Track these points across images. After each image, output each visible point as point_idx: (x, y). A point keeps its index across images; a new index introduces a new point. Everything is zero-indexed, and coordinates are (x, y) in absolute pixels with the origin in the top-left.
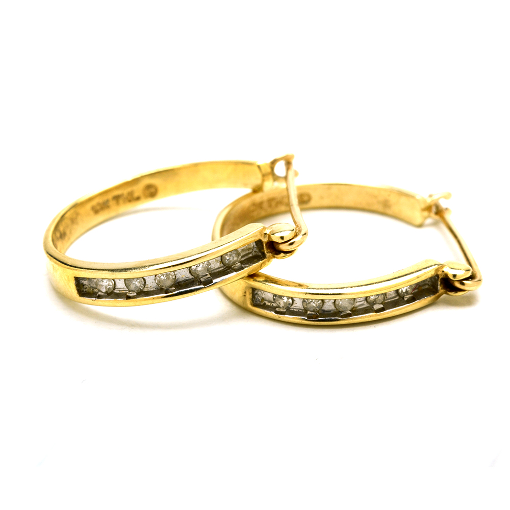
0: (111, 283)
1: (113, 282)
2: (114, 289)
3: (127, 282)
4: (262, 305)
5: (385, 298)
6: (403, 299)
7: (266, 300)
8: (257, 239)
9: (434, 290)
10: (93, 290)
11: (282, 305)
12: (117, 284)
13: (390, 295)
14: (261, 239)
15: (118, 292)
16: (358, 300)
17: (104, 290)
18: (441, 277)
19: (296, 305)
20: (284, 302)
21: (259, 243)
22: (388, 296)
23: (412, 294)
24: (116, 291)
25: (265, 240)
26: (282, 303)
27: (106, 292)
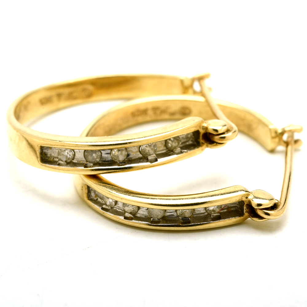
0: (71, 153)
1: (74, 153)
2: (73, 159)
3: (86, 154)
4: (94, 200)
5: (194, 213)
6: (210, 216)
7: (98, 197)
8: (196, 129)
9: (241, 213)
10: (53, 159)
11: (108, 203)
12: (77, 155)
13: (199, 211)
14: (200, 130)
15: (76, 162)
16: (168, 211)
17: (64, 159)
18: (246, 203)
19: (118, 205)
20: (110, 202)
21: (196, 133)
22: (196, 212)
23: (218, 213)
24: (74, 161)
25: (202, 131)
26: (109, 202)
27: (66, 161)
